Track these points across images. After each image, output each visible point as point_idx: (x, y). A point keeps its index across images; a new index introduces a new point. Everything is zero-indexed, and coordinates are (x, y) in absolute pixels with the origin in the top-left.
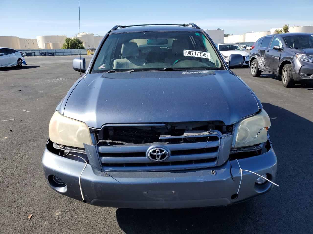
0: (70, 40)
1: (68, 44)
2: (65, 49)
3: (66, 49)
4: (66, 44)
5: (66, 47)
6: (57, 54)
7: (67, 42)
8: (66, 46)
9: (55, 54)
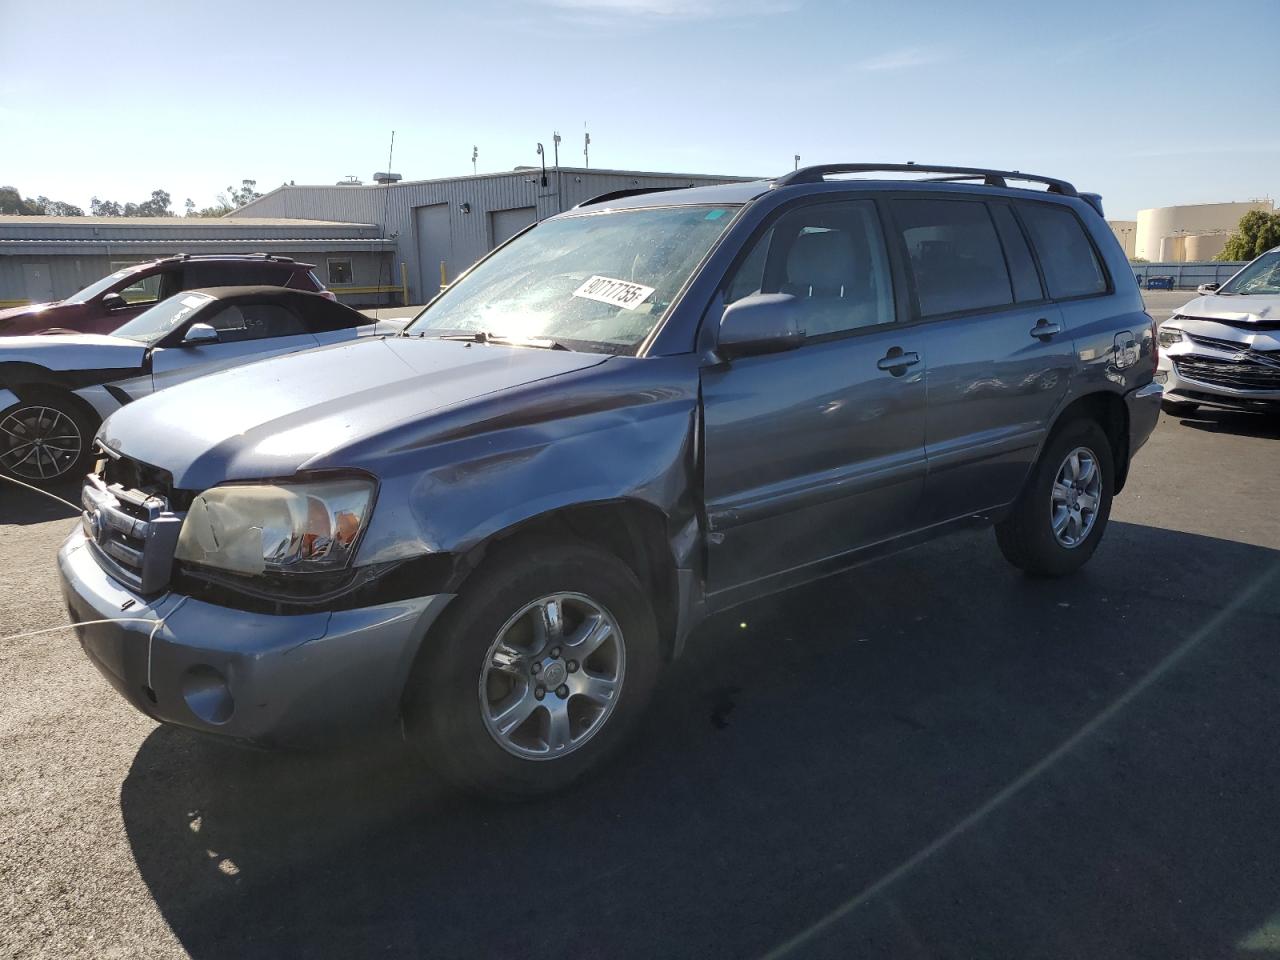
0: (1265, 223)
1: (1254, 238)
2: (1231, 260)
3: (1238, 263)
4: (1244, 239)
5: (1237, 252)
6: (1187, 281)
7: (1248, 229)
8: (1241, 246)
9: (1177, 283)
